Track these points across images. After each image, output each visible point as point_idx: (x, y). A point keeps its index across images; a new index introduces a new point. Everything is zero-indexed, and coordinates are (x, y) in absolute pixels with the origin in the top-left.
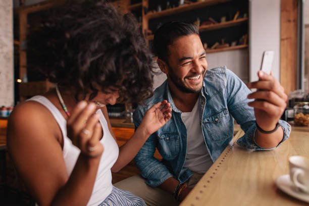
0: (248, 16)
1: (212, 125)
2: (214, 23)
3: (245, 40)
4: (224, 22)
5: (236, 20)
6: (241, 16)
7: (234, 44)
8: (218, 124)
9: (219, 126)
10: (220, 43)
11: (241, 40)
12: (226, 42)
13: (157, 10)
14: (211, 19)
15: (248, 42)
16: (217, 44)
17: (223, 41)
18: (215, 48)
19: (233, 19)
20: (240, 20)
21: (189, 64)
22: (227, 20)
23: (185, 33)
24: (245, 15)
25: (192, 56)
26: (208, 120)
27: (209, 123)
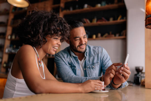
0: (126, 19)
1: (91, 69)
2: (105, 21)
3: (125, 34)
4: (111, 21)
5: (119, 20)
6: (122, 18)
7: (117, 35)
8: (94, 69)
9: (94, 70)
10: (109, 34)
11: (122, 33)
12: (112, 34)
13: (69, 9)
14: (103, 18)
15: (126, 35)
16: (106, 35)
17: (111, 33)
18: (106, 37)
19: (117, 19)
20: (122, 21)
21: (78, 40)
22: (114, 20)
23: (77, 26)
24: (125, 18)
25: (80, 37)
26: (89, 67)
27: (90, 68)
